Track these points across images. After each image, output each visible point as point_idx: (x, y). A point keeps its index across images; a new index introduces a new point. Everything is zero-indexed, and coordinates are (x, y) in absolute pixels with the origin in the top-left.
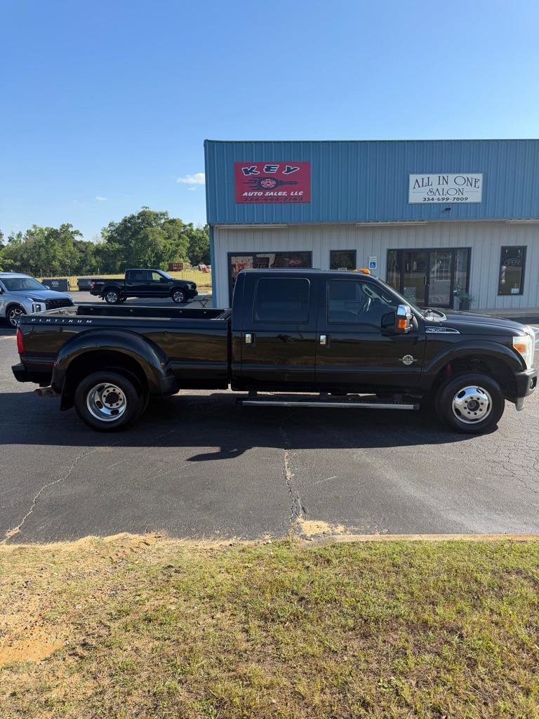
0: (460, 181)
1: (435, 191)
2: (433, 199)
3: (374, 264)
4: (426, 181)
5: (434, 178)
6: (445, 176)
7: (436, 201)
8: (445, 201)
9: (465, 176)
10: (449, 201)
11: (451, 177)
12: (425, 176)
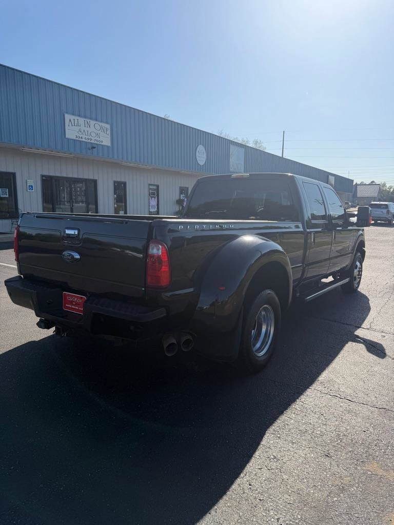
0: (98, 127)
1: (82, 131)
2: (82, 138)
3: (32, 186)
4: (76, 122)
5: (82, 120)
6: (88, 121)
7: (84, 140)
8: (89, 141)
9: (100, 124)
10: (92, 141)
11: (92, 122)
12: (76, 118)
